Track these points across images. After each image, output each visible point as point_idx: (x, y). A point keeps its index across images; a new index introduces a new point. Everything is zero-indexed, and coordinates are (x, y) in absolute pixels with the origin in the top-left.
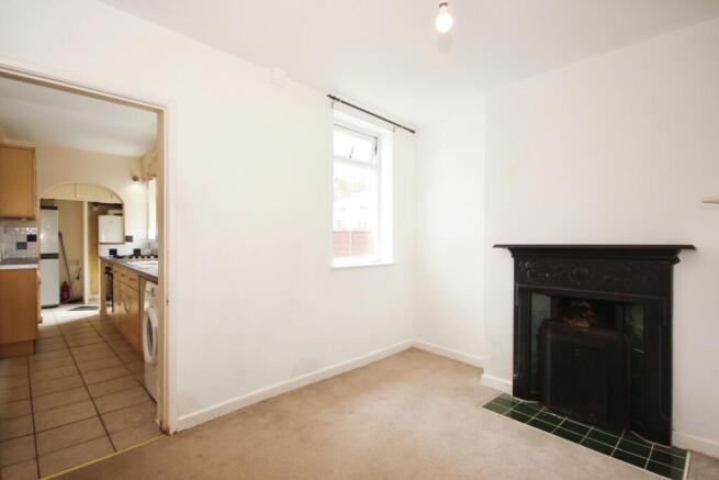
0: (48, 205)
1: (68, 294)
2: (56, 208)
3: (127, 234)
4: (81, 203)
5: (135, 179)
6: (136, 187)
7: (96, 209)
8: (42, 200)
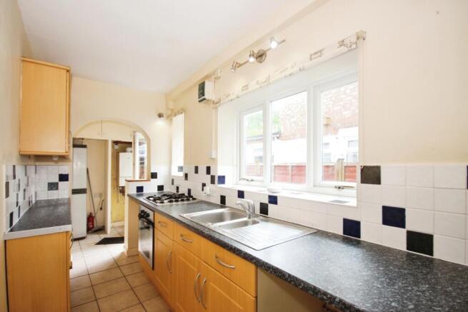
0: (78, 144)
1: (93, 225)
2: (85, 146)
3: (153, 171)
4: (106, 141)
5: (160, 116)
6: (161, 123)
7: (117, 147)
8: (74, 139)
